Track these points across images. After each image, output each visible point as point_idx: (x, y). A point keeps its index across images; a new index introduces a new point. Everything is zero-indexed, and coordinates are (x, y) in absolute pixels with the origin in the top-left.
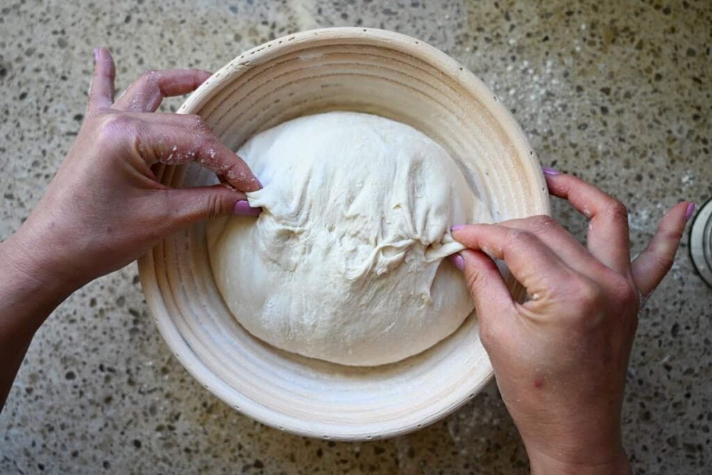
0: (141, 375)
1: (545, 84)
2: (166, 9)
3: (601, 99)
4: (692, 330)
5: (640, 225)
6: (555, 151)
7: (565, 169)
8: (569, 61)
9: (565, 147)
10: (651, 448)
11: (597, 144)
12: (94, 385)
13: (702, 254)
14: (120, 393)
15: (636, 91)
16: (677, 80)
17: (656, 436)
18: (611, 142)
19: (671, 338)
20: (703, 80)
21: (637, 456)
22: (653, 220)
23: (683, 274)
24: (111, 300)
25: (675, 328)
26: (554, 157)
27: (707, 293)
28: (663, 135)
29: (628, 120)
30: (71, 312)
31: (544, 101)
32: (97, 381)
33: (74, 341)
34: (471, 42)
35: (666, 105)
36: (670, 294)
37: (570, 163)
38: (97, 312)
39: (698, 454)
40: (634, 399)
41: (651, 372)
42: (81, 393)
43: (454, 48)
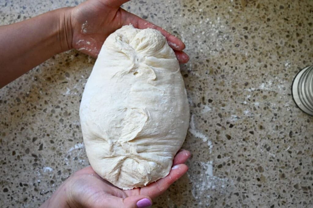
0: (41, 186)
1: (218, 28)
2: (37, 10)
3: (244, 32)
4: (299, 133)
5: (269, 88)
6: (226, 58)
7: (231, 65)
8: (227, 16)
9: (231, 56)
10: (287, 191)
11: (245, 53)
12: (18, 193)
13: (298, 97)
14: (31, 196)
15: (259, 27)
16: (277, 20)
17: (289, 185)
18: (251, 51)
19: (289, 138)
20: (289, 19)
21: (281, 195)
22: (274, 84)
23: (291, 108)
24: (23, 151)
25: (291, 133)
26: (226, 61)
27: (303, 115)
28: (274, 46)
29: (257, 40)
30: (3, 159)
31: (218, 36)
32: (19, 191)
33: (6, 173)
34: (182, 12)
35: (274, 32)
36: (286, 118)
37: (233, 63)
38: (16, 158)
39: (308, 191)
40: (277, 169)
41: (283, 155)
42: (12, 198)
43: (174, 15)
